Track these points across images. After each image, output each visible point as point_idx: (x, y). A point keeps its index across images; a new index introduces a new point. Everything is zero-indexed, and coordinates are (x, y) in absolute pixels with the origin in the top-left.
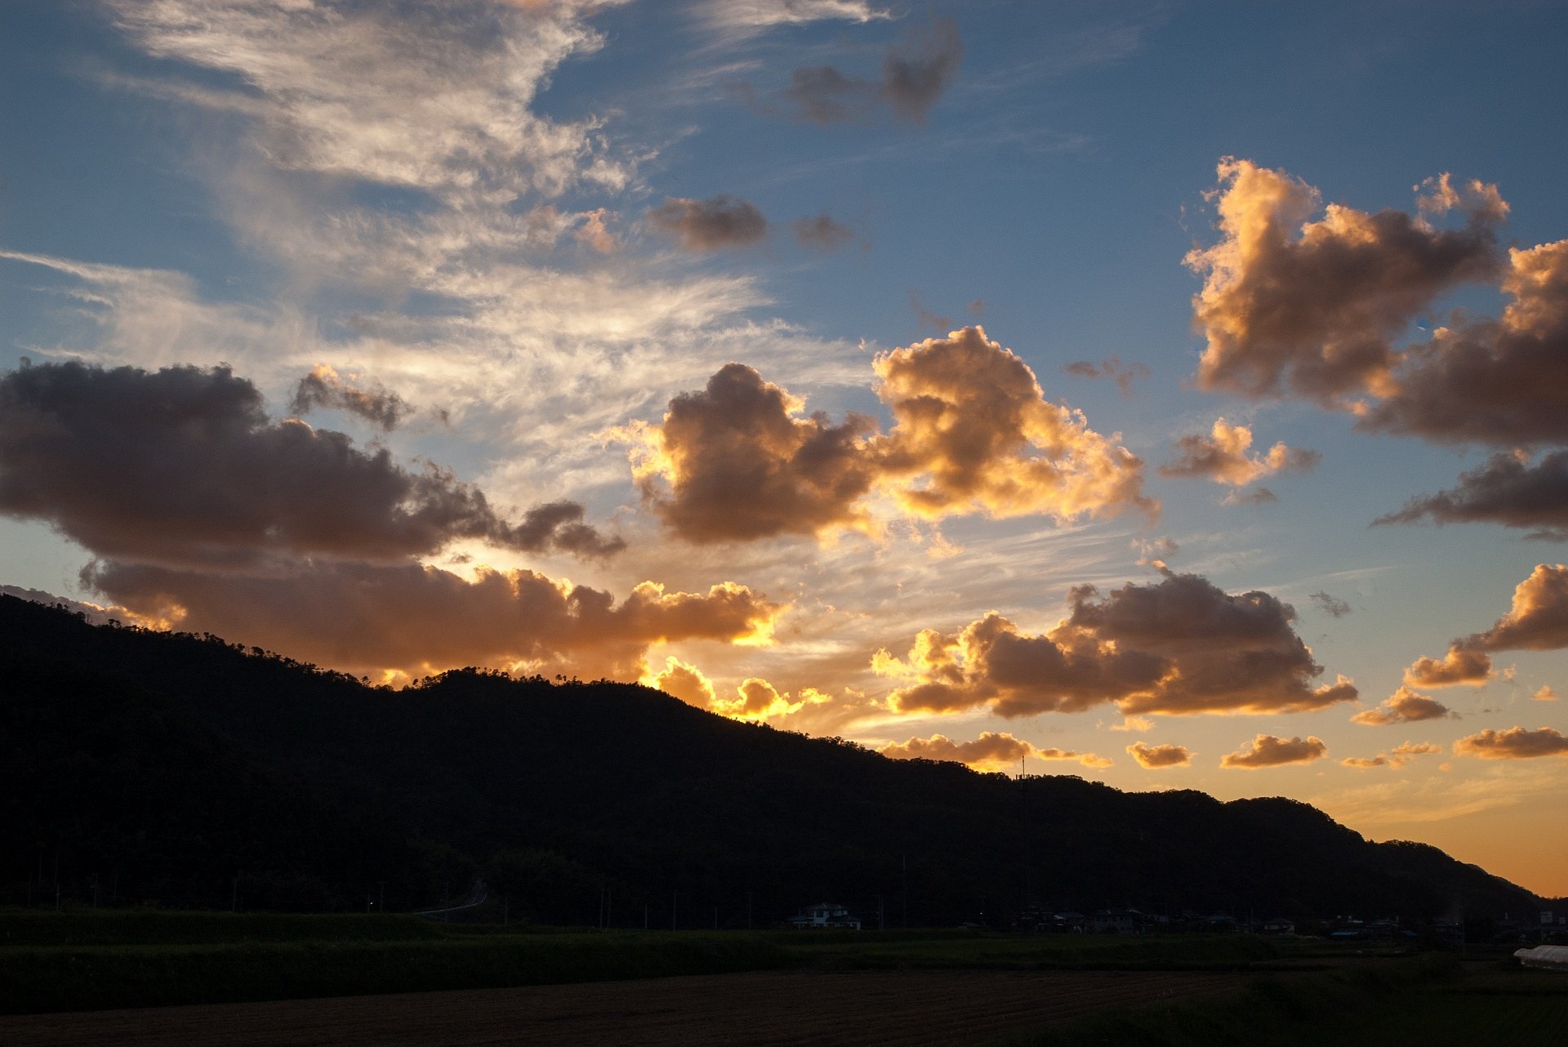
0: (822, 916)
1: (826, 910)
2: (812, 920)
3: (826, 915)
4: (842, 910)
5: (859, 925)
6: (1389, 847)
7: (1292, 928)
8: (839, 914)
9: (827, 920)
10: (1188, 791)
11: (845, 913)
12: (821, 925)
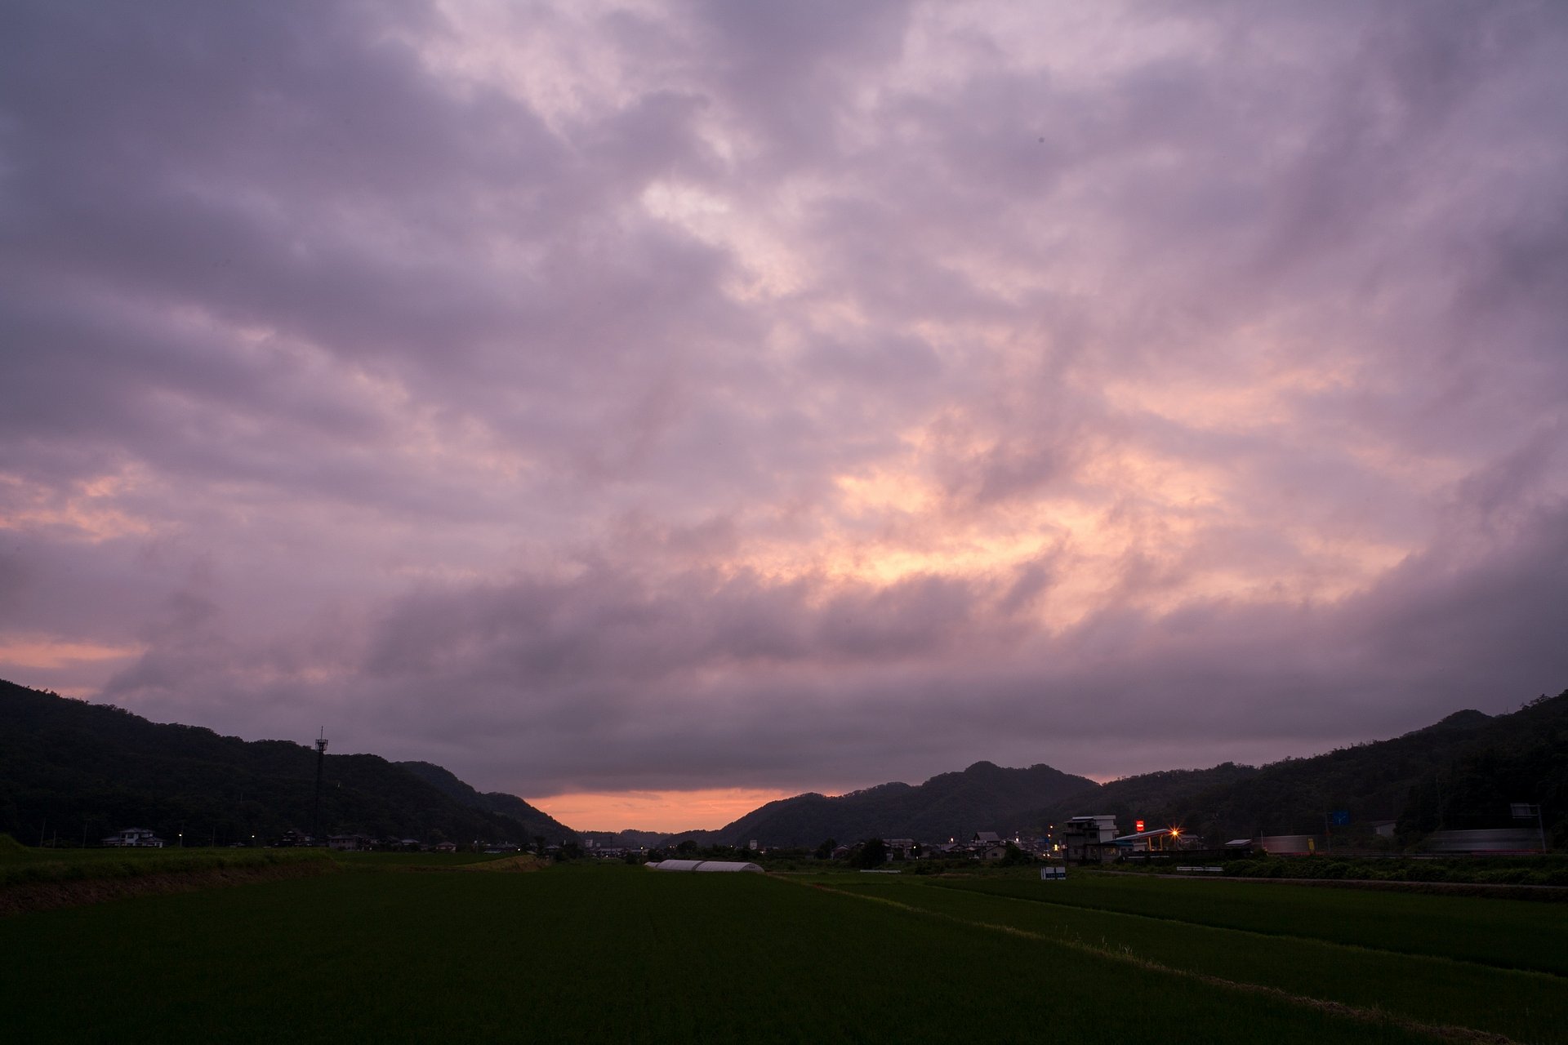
0: (132, 837)
1: (137, 833)
2: (124, 840)
3: (136, 837)
4: (149, 833)
5: (161, 846)
6: (492, 796)
7: (454, 849)
8: (147, 836)
9: (136, 841)
10: (369, 755)
11: (151, 835)
12: (132, 844)
